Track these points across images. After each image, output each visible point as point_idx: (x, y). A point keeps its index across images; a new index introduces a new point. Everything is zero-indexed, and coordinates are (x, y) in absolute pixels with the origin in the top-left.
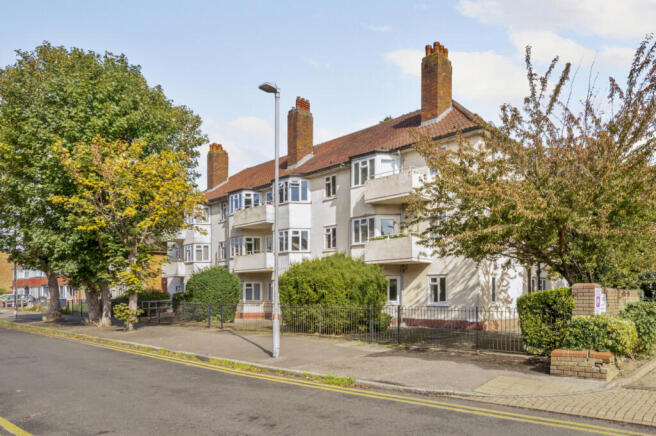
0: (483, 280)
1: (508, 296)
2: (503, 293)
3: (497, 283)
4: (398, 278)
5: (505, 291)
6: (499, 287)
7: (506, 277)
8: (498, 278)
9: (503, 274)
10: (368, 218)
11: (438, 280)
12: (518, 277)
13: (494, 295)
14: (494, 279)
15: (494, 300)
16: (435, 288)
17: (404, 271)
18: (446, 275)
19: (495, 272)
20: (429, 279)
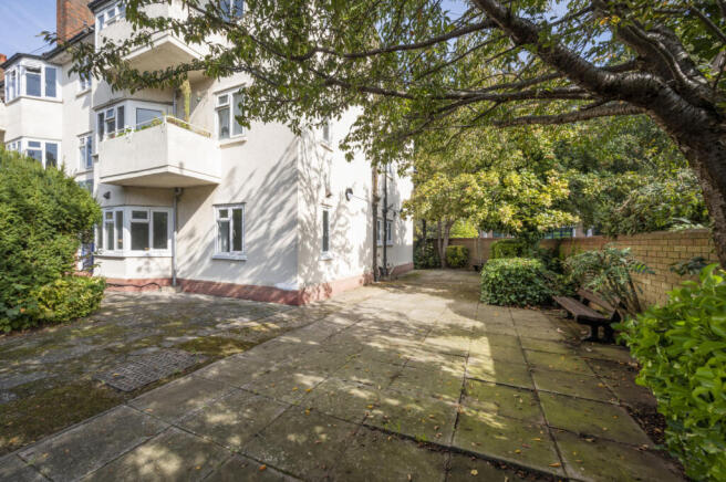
0: (303, 212)
1: (347, 242)
2: (339, 237)
3: (330, 222)
4: (170, 212)
5: (342, 234)
6: (333, 226)
7: (343, 212)
8: (331, 212)
9: (340, 207)
10: (116, 108)
11: (230, 213)
12: (360, 214)
13: (326, 239)
14: (326, 214)
15: (326, 248)
16: (224, 227)
17: (178, 199)
18: (243, 203)
19: (327, 201)
20: (216, 212)
